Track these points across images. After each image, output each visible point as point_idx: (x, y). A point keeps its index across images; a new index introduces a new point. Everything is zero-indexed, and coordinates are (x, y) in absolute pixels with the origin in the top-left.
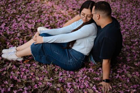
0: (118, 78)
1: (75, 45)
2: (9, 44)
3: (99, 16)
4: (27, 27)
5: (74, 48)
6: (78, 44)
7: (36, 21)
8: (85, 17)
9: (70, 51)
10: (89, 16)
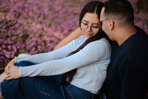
1: (76, 78)
3: (114, 23)
4: (4, 56)
5: (73, 83)
6: (80, 75)
7: (18, 48)
8: (89, 28)
9: (67, 88)
10: (95, 25)
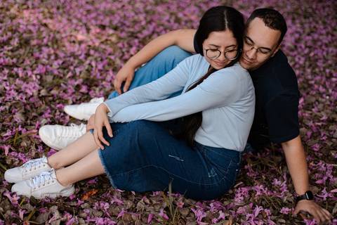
0: (328, 198)
2: (10, 151)
